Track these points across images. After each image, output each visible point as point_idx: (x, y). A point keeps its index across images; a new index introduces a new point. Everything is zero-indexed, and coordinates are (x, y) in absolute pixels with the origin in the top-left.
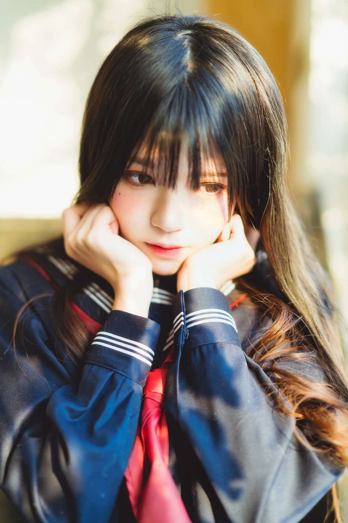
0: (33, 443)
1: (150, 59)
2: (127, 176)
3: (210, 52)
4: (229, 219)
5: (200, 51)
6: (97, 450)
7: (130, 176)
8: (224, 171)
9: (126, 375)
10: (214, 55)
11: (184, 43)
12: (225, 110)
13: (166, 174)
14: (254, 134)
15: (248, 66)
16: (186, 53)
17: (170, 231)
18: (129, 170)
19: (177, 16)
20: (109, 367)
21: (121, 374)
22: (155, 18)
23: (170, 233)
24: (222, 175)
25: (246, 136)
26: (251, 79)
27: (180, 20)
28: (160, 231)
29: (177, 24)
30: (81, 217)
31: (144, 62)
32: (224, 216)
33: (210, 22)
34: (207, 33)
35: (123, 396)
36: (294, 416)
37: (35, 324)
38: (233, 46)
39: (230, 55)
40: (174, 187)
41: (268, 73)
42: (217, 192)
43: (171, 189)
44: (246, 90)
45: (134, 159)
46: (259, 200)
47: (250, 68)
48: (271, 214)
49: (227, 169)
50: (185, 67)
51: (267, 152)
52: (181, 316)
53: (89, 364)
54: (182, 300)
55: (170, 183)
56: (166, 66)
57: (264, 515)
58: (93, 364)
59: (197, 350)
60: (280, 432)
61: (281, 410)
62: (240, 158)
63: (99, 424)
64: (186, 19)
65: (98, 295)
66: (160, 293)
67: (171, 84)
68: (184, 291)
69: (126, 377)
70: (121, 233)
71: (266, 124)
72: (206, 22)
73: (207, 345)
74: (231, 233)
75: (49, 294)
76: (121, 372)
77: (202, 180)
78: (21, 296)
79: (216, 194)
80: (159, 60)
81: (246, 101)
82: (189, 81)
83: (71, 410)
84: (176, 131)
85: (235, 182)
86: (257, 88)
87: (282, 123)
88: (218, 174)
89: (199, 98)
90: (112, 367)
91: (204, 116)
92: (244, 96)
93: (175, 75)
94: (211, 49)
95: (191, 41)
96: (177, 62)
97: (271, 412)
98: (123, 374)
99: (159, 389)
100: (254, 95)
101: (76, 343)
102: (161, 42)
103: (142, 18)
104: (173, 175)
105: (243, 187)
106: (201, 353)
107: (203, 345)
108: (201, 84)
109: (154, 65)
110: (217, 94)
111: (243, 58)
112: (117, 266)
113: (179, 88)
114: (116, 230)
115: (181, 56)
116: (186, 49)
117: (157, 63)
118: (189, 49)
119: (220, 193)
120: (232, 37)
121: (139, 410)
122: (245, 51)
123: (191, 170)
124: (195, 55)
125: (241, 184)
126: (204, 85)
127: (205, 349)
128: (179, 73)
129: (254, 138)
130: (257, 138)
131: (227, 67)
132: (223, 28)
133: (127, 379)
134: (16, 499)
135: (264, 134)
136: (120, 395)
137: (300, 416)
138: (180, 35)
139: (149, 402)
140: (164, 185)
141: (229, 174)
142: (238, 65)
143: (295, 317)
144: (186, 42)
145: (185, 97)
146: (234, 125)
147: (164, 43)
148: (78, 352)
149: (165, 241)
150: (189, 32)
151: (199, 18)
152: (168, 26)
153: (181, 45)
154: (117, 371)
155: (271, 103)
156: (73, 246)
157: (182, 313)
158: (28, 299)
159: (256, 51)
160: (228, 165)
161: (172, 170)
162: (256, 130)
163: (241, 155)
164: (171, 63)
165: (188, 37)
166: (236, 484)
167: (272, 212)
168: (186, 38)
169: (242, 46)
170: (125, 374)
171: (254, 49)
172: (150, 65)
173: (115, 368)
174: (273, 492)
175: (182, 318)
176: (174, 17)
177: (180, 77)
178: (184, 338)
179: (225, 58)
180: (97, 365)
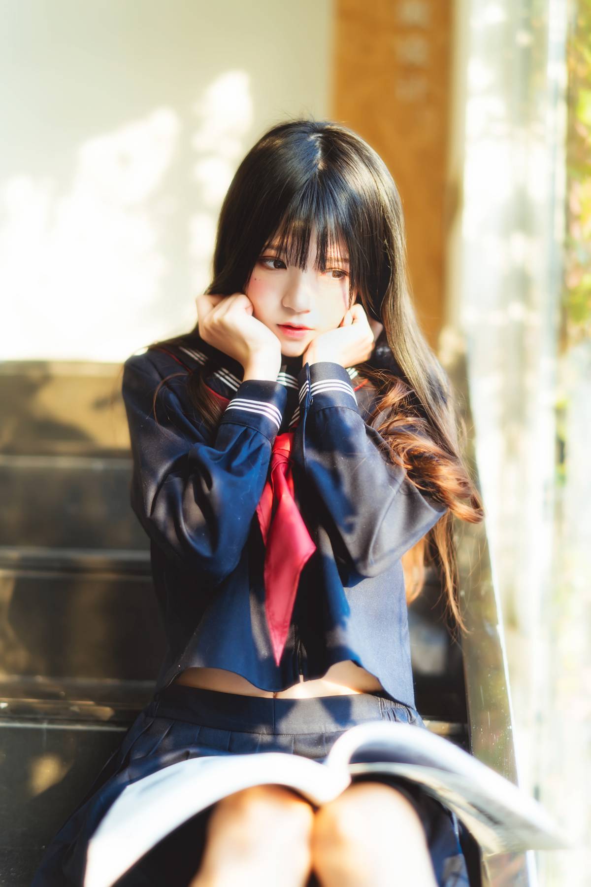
0: (177, 481)
1: (287, 157)
2: (262, 261)
3: (339, 152)
4: (350, 307)
5: (329, 151)
6: (234, 478)
7: (265, 262)
8: (347, 256)
9: (258, 430)
10: (341, 156)
11: (316, 144)
12: (351, 203)
13: (298, 255)
14: (374, 226)
15: (371, 168)
16: (317, 153)
17: (299, 311)
18: (264, 255)
19: (310, 121)
20: (243, 423)
21: (253, 429)
22: (290, 122)
23: (299, 314)
24: (345, 260)
25: (367, 228)
26: (373, 180)
27: (313, 124)
28: (290, 311)
29: (310, 127)
30: (214, 306)
31: (282, 159)
32: (345, 302)
33: (338, 128)
34: (335, 136)
35: (255, 446)
36: (404, 467)
37: (172, 397)
38: (359, 150)
39: (355, 157)
40: (304, 268)
41: (388, 175)
42: (340, 278)
43: (301, 269)
44: (368, 189)
45: (269, 246)
46: (377, 291)
47: (372, 170)
48: (389, 302)
49: (350, 256)
50: (316, 165)
51: (385, 244)
52: (307, 384)
53: (224, 424)
54: (308, 374)
55: (301, 263)
56: (300, 163)
57: (376, 542)
58: (227, 423)
59: (321, 413)
60: (392, 479)
61: (392, 463)
62: (361, 245)
63: (236, 463)
64: (318, 124)
65: (227, 377)
66: (286, 377)
67: (303, 179)
68: (310, 365)
69: (258, 432)
70: (254, 314)
71: (384, 219)
72: (335, 127)
73: (330, 408)
74: (354, 319)
75: (183, 373)
76: (253, 428)
77: (328, 265)
78: (156, 376)
79: (340, 280)
80: (295, 157)
81: (368, 198)
82: (320, 176)
83: (211, 453)
84: (307, 220)
85: (355, 268)
86: (378, 188)
87: (399, 220)
88: (342, 259)
89: (328, 191)
90: (245, 423)
91: (332, 206)
92: (367, 193)
93: (308, 171)
94: (339, 150)
95: (321, 143)
96: (310, 159)
97: (384, 464)
98: (255, 429)
99: (287, 447)
100: (375, 193)
101: (210, 413)
102: (297, 142)
103: (279, 122)
104: (304, 256)
105: (364, 274)
106: (324, 414)
107: (326, 408)
108: (330, 179)
109: (290, 162)
110: (343, 189)
111: (366, 161)
112: (249, 343)
113: (311, 182)
114: (250, 311)
115: (313, 155)
116: (318, 149)
117: (293, 160)
118: (320, 149)
119: (343, 279)
120: (358, 142)
121: (269, 460)
122: (368, 155)
123: (319, 252)
124: (324, 155)
125: (362, 271)
126: (333, 180)
127: (327, 411)
128: (312, 169)
129: (374, 230)
130: (376, 230)
131: (352, 167)
132: (350, 134)
133: (259, 433)
134: (161, 527)
135: (382, 228)
136: (252, 444)
137: (409, 467)
138: (313, 137)
139: (278, 457)
140: (296, 266)
141: (351, 261)
142: (362, 166)
143: (408, 389)
144: (317, 144)
145: (316, 189)
146: (358, 215)
147: (299, 144)
148: (212, 421)
149: (295, 321)
150: (321, 135)
151: (329, 124)
152: (302, 128)
153: (313, 145)
154: (250, 426)
155: (389, 201)
156: (208, 327)
157: (307, 382)
158: (162, 377)
159: (378, 156)
160: (350, 251)
161: (303, 252)
162: (376, 223)
163: (362, 243)
164: (305, 160)
165: (319, 139)
166: (351, 519)
167: (390, 301)
168: (318, 140)
169: (367, 151)
170: (256, 429)
171: (377, 154)
172: (286, 161)
173: (248, 424)
174: (384, 524)
175: (308, 386)
176: (307, 122)
177: (312, 172)
178: (309, 403)
179: (351, 159)
180: (232, 423)
